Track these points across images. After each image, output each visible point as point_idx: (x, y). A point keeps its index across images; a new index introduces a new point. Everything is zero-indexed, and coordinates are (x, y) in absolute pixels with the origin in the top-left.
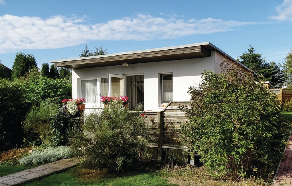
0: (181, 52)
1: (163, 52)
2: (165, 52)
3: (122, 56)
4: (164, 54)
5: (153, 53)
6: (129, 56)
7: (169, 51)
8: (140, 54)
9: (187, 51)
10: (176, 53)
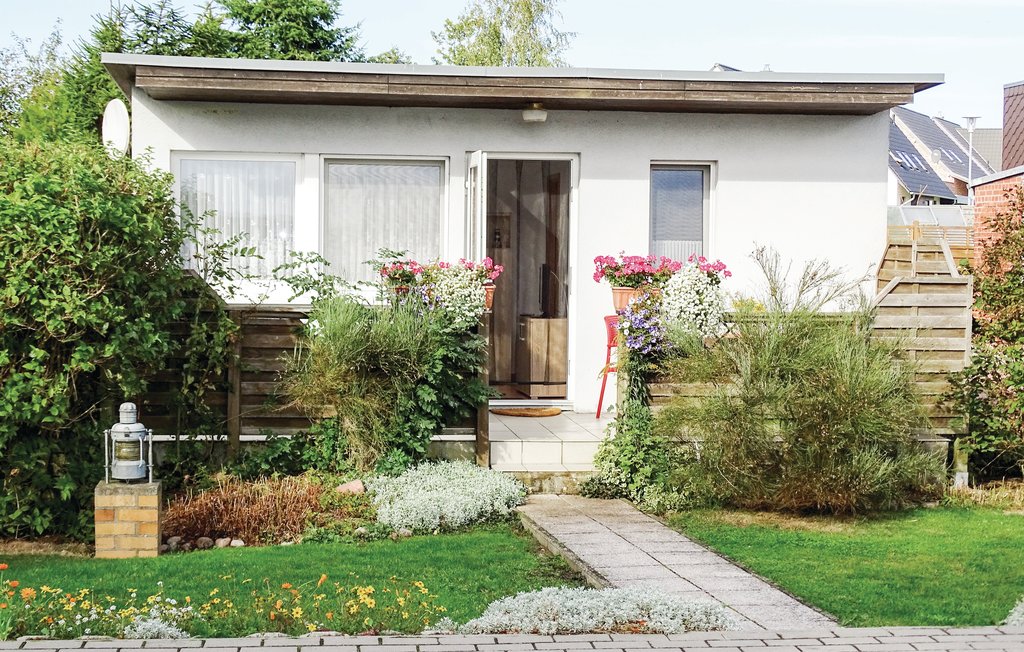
0: (839, 95)
1: (765, 88)
2: (774, 88)
3: (572, 83)
4: (772, 98)
5: (720, 87)
6: (608, 85)
7: (793, 88)
8: (664, 86)
9: (862, 96)
10: (821, 101)
